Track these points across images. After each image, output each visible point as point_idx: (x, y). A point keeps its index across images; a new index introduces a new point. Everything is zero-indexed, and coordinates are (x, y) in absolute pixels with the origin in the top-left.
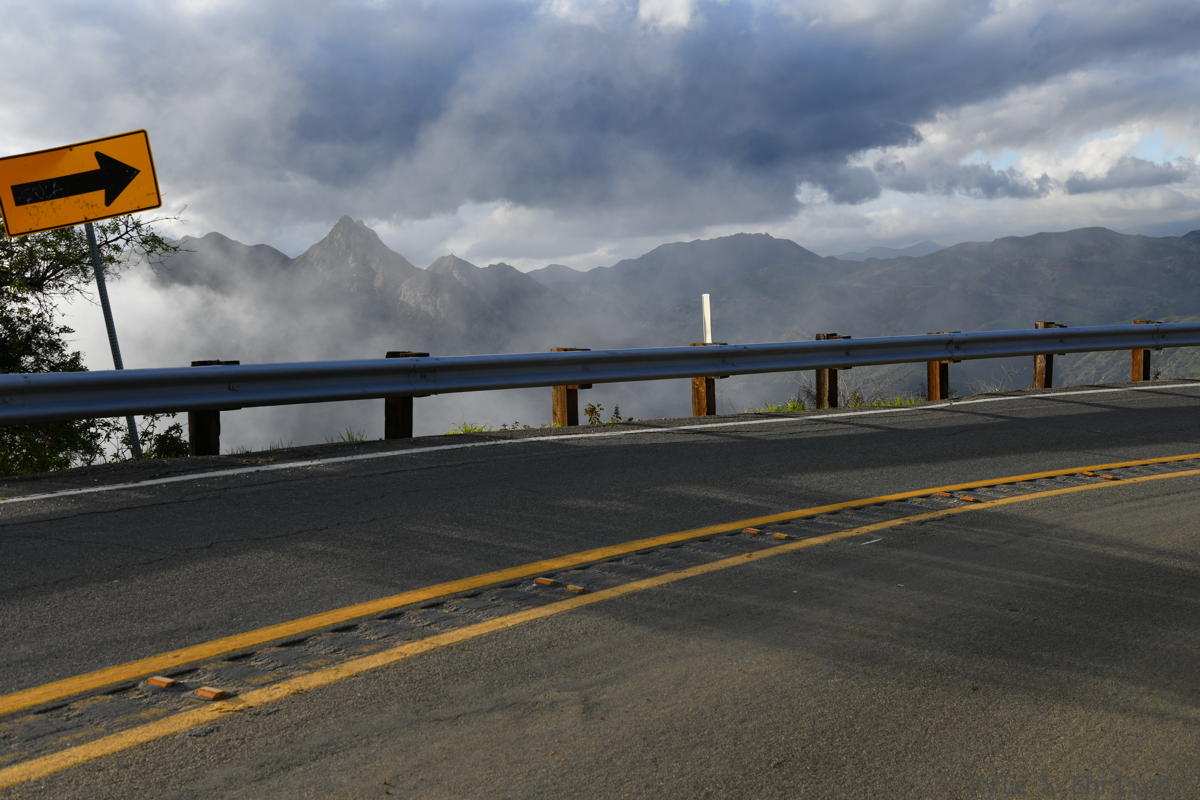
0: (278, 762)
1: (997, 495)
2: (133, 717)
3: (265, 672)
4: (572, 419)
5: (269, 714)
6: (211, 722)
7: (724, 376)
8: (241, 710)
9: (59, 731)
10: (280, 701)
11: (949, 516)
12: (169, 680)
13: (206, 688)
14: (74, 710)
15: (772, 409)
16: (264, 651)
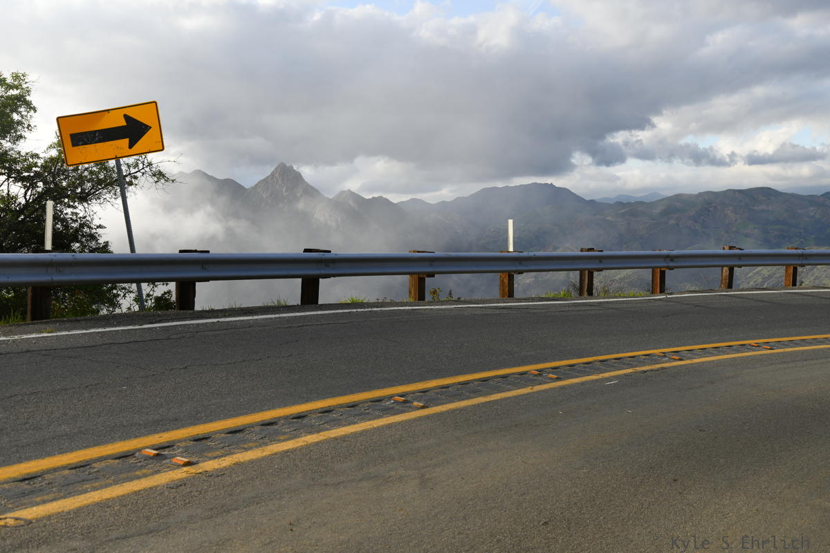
0: (222, 507)
1: (694, 356)
2: (130, 474)
3: (217, 449)
4: (421, 297)
5: (218, 476)
6: (180, 480)
7: (520, 272)
8: (200, 473)
9: (83, 481)
10: (225, 468)
11: (662, 368)
12: (156, 452)
13: (179, 458)
14: (94, 468)
15: (552, 295)
16: (217, 436)
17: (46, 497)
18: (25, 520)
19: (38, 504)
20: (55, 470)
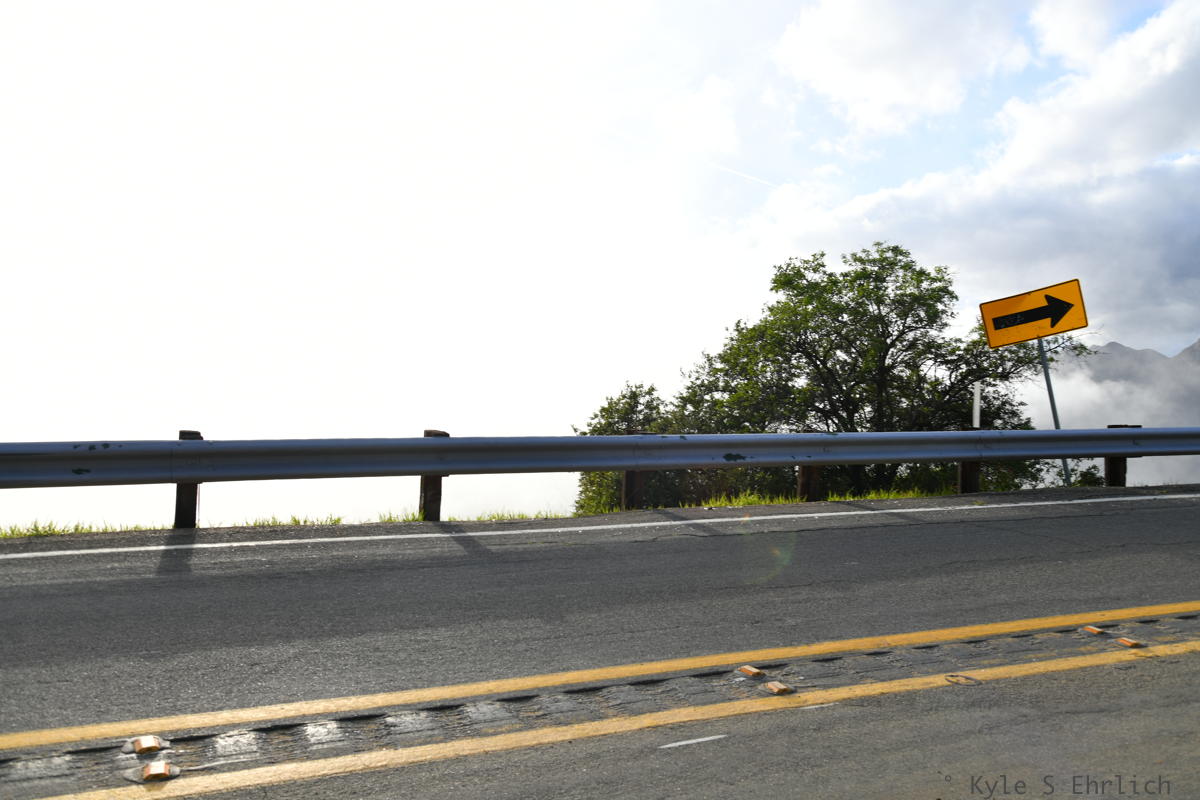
0: (1180, 697)
2: (1075, 649)
3: (1168, 634)
5: (1172, 663)
6: (1129, 662)
8: (1150, 657)
9: (1027, 650)
10: (1180, 655)
12: (1099, 630)
13: (1125, 639)
14: (1036, 639)
16: (1166, 620)
17: (993, 662)
18: (976, 681)
19: (985, 667)
20: (999, 636)
